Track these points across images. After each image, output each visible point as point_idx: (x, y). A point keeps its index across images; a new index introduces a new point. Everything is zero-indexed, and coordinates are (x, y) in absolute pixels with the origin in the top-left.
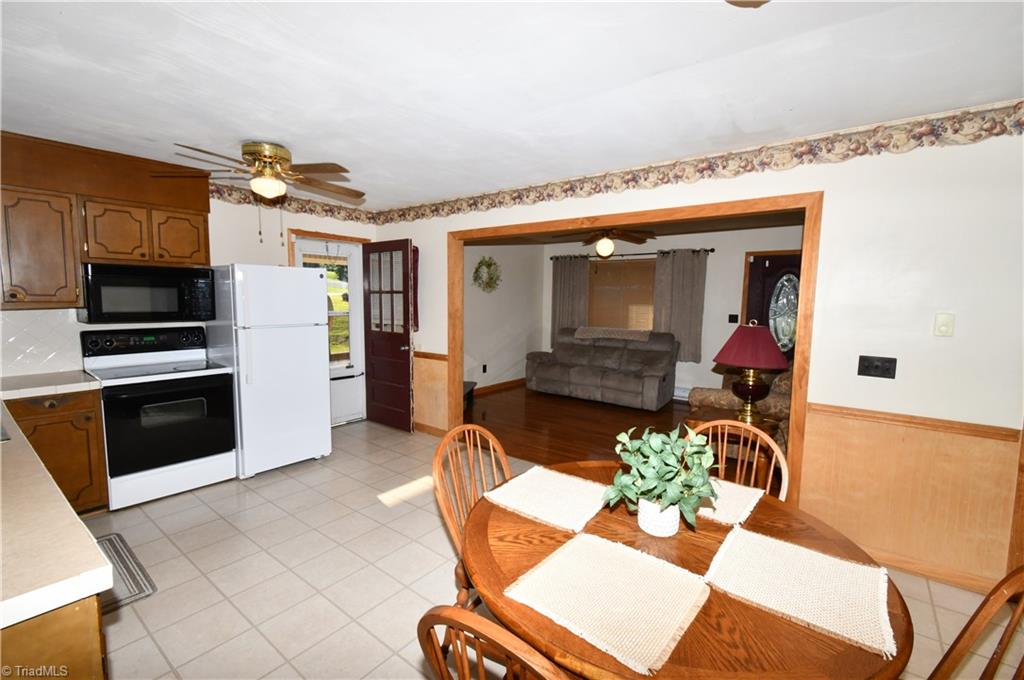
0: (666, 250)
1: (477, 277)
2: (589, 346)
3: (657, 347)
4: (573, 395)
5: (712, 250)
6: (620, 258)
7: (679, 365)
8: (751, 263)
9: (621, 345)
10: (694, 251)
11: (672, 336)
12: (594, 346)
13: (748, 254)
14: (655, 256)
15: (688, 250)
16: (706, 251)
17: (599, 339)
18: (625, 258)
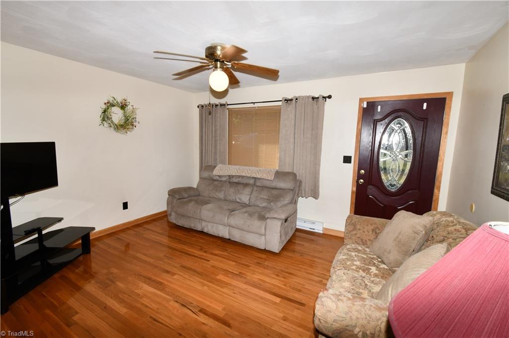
0: (290, 98)
1: (105, 116)
2: (225, 182)
3: (282, 185)
4: (205, 230)
5: (330, 97)
6: (252, 105)
7: (301, 200)
8: (364, 108)
9: (252, 182)
10: (313, 98)
11: (295, 175)
12: (230, 182)
13: (361, 100)
14: (280, 103)
15: (308, 97)
16: (324, 98)
17: (233, 176)
18: (256, 105)
